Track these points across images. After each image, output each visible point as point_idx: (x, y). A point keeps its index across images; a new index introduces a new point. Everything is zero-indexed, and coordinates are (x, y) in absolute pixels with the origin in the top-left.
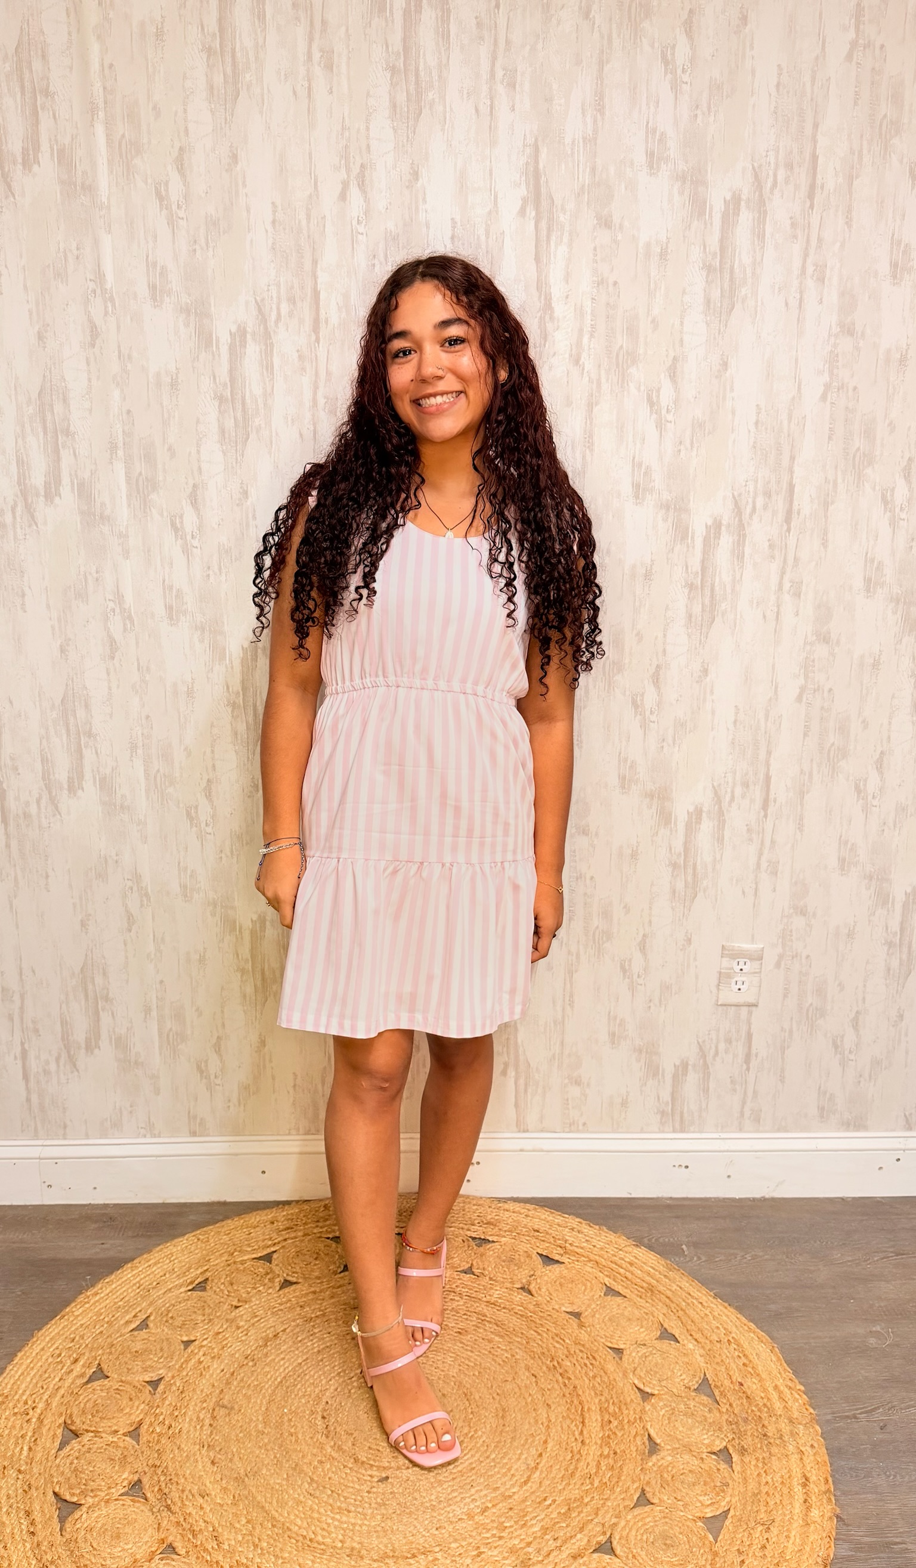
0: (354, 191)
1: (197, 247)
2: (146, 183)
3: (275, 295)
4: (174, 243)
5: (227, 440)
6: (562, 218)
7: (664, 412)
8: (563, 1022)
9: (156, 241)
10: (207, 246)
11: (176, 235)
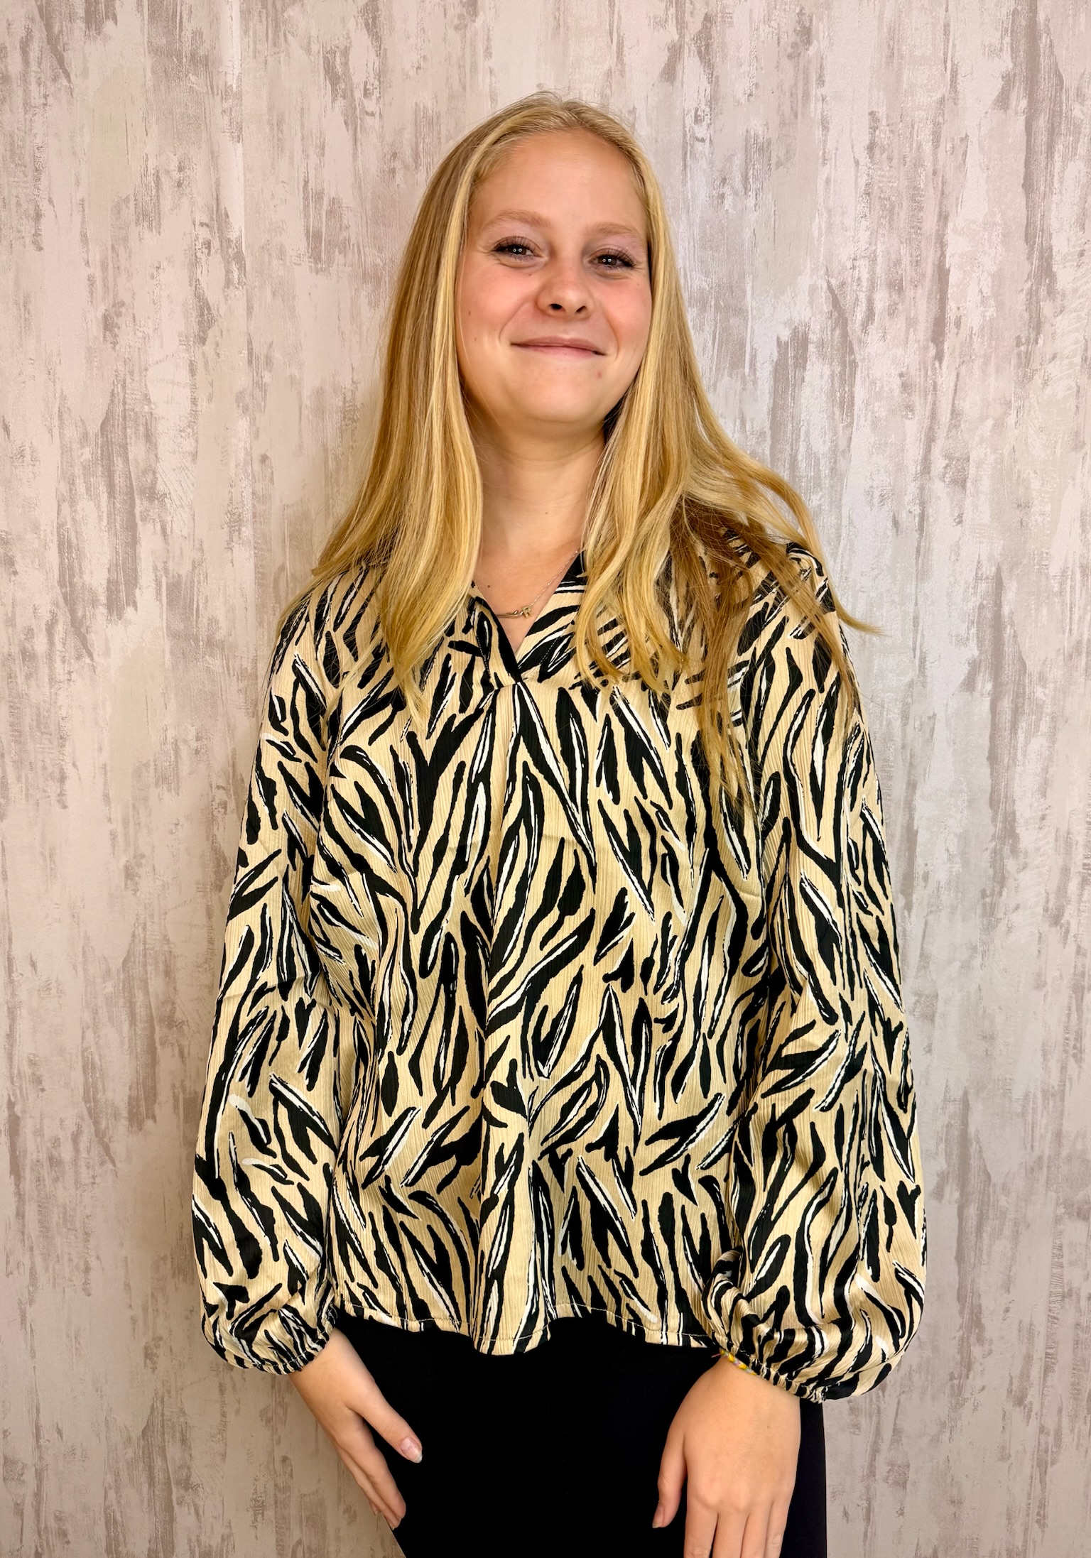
0: (691, 66)
2: (308, 51)
6: (1078, 112)
9: (323, 155)
10: (416, 163)
11: (358, 144)
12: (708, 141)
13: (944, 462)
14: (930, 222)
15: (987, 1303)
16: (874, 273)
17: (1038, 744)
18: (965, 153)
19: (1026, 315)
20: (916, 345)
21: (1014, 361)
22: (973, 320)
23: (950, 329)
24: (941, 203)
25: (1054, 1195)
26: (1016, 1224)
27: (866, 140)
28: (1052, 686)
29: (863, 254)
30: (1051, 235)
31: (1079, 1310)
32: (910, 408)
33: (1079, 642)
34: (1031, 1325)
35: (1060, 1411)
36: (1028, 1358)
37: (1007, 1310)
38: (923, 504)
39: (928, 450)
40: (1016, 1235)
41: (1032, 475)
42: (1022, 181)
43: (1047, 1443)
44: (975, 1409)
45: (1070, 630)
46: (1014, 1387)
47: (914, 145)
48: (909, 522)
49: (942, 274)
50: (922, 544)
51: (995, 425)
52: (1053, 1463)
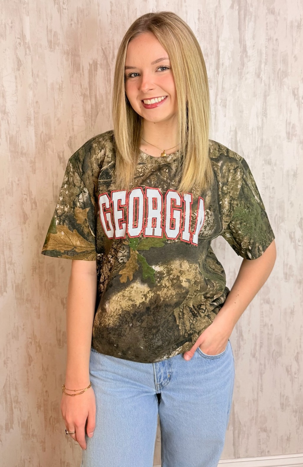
6: (251, 10)
9: (52, 20)
18: (223, 20)
19: (240, 62)
23: (221, 66)
24: (217, 33)
27: (197, 17)
30: (246, 41)
35: (265, 358)
36: (256, 344)
42: (238, 27)
49: (218, 52)
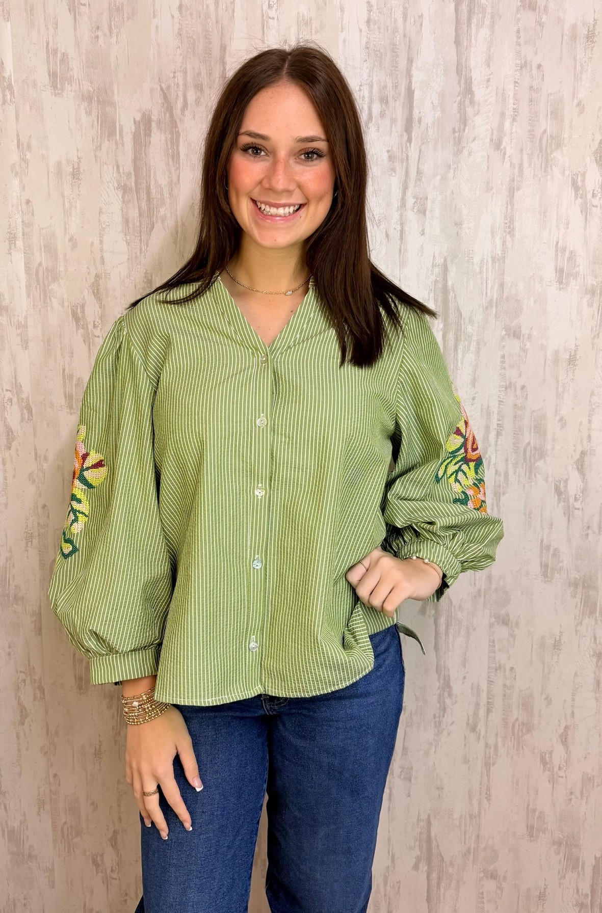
1: (100, 33)
3: (181, 83)
4: (75, 30)
5: (131, 230)
7: (589, 196)
8: (479, 815)
10: (110, 33)
11: (77, 21)
12: (276, 19)
13: (413, 201)
14: (402, 63)
15: (453, 674)
16: (372, 93)
17: (470, 357)
20: (396, 134)
21: (452, 142)
22: (428, 119)
25: (488, 612)
26: (468, 628)
28: (476, 325)
29: (365, 83)
31: (505, 677)
32: (393, 170)
33: (491, 300)
34: (478, 685)
37: (464, 678)
38: (402, 225)
39: (404, 193)
40: (468, 635)
41: (463, 206)
43: (490, 753)
44: (449, 734)
45: (486, 293)
46: (470, 722)
47: (393, 20)
48: (395, 234)
50: (402, 247)
51: (441, 179)
52: (494, 764)
